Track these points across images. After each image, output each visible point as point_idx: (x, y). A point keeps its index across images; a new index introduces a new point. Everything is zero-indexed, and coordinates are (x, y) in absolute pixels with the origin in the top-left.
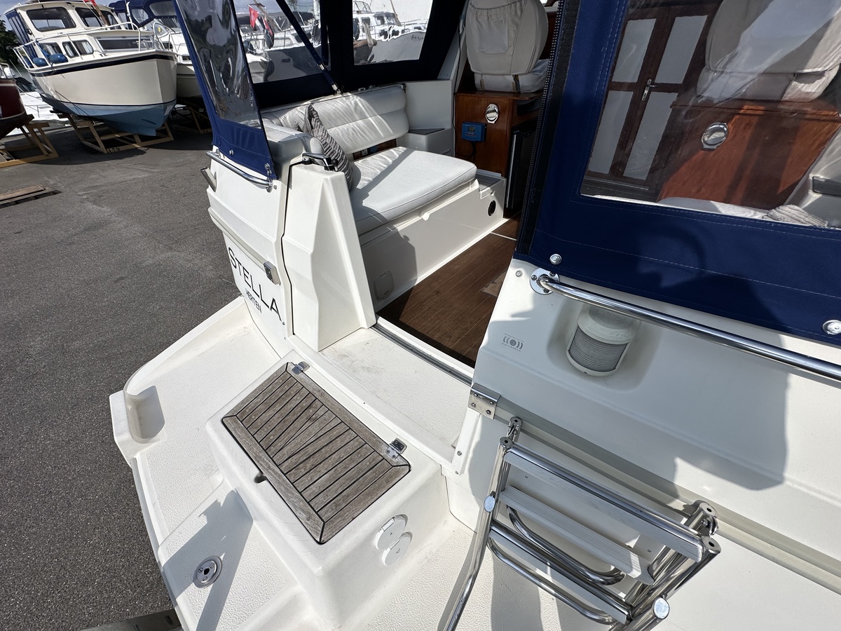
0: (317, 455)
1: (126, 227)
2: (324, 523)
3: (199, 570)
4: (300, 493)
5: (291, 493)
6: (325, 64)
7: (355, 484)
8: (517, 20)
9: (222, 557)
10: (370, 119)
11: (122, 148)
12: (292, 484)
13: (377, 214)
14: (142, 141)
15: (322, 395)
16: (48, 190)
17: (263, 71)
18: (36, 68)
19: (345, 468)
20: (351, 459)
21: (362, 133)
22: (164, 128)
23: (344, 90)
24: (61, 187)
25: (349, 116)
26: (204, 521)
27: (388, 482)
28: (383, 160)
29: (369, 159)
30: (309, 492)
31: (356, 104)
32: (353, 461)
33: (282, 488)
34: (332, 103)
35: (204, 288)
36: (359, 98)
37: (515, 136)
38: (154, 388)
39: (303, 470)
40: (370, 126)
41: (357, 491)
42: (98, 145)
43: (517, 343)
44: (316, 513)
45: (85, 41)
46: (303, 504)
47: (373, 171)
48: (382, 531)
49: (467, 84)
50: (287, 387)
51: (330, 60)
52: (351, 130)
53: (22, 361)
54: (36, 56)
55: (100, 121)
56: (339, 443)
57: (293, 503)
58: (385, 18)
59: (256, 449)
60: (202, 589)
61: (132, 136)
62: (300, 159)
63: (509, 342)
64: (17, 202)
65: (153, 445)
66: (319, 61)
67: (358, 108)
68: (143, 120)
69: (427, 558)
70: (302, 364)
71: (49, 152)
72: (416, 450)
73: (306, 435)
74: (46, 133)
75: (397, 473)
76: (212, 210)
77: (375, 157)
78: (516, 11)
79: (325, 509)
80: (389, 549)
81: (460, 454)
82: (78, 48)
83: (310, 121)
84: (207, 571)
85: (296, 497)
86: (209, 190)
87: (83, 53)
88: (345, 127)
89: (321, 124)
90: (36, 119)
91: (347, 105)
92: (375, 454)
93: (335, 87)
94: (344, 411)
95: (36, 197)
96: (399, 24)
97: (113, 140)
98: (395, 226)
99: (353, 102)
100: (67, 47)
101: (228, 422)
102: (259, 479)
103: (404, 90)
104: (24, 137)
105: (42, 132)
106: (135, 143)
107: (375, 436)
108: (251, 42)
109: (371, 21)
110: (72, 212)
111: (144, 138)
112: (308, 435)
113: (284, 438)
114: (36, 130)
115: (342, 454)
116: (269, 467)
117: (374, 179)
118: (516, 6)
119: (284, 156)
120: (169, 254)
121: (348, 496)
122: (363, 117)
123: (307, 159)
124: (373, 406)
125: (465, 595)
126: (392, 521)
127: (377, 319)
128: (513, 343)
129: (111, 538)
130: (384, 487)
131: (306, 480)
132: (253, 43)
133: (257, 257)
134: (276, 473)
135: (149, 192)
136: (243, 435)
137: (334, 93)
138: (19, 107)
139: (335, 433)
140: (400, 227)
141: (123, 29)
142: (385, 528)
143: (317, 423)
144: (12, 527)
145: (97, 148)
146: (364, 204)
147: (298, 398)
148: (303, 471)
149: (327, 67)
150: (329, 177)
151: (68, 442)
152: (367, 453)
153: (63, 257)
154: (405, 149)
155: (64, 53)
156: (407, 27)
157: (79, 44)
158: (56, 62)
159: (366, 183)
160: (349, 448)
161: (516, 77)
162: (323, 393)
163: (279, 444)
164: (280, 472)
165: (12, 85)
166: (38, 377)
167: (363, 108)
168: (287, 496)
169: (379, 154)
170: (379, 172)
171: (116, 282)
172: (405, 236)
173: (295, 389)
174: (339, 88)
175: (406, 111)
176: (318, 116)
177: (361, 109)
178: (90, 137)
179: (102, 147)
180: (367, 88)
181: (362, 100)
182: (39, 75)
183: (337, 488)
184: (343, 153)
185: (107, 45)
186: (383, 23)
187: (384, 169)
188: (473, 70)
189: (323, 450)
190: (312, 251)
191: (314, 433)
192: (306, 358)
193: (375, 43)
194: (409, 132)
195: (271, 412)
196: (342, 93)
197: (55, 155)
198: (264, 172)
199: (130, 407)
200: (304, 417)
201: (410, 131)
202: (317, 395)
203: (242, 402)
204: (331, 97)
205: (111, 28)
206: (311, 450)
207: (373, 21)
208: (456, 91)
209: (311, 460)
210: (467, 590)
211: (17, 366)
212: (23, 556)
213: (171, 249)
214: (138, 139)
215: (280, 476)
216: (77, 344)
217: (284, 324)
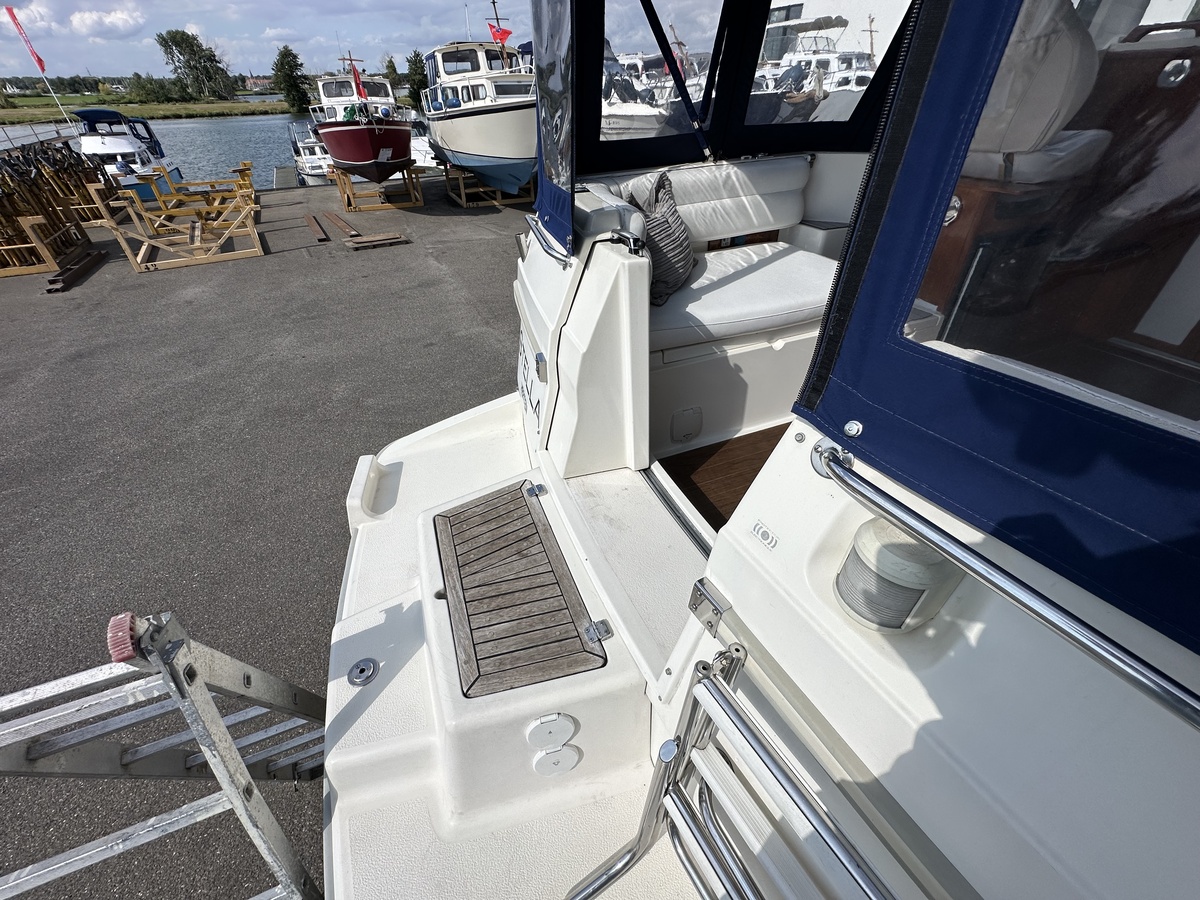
0: (508, 596)
1: (455, 289)
2: (480, 675)
3: (357, 666)
4: (471, 630)
5: (463, 626)
6: (703, 121)
7: (531, 650)
9: (381, 665)
10: (744, 198)
11: (481, 204)
12: (468, 616)
13: (701, 325)
14: (503, 198)
15: (545, 531)
16: (403, 238)
17: (657, 126)
18: (433, 112)
19: (531, 626)
20: (542, 619)
21: (726, 216)
22: (528, 186)
23: (718, 157)
24: (414, 237)
25: (713, 191)
26: (381, 619)
27: (570, 666)
28: (745, 256)
29: (726, 253)
30: (480, 634)
31: (728, 176)
32: (543, 622)
33: (457, 616)
34: (695, 173)
35: (504, 376)
36: (736, 169)
37: (981, 250)
38: (402, 463)
39: (485, 606)
40: (742, 208)
41: (531, 658)
42: (460, 196)
43: (770, 539)
44: (477, 660)
45: (483, 85)
46: (468, 643)
47: (723, 269)
48: (538, 722)
50: (512, 507)
51: (709, 117)
52: (710, 209)
53: (324, 404)
54: (436, 100)
55: (471, 172)
56: (537, 594)
57: (460, 637)
58: (854, 61)
59: (450, 562)
60: (351, 686)
61: (494, 192)
62: (608, 235)
63: (760, 533)
64: (375, 247)
65: (378, 522)
66: (693, 116)
67: (730, 182)
68: (510, 175)
69: (594, 797)
70: (541, 488)
71: (417, 200)
72: (621, 644)
73: (507, 568)
74: (421, 180)
75: (586, 661)
76: (516, 284)
77: (736, 251)
78: (1036, 51)
79: (488, 661)
80: (544, 753)
81: (669, 672)
82: (474, 92)
83: (657, 192)
84: (362, 671)
85: (465, 633)
86: (520, 260)
87: (476, 97)
88: (702, 205)
89: (672, 198)
90: (418, 164)
91: (715, 176)
92: (572, 626)
93: (707, 152)
94: (560, 559)
95: (391, 244)
97: (477, 194)
98: (725, 347)
99: (724, 173)
100: (465, 92)
101: (439, 521)
102: (440, 596)
103: (811, 164)
104: (402, 182)
105: (417, 178)
106: (495, 199)
107: (582, 604)
108: (655, 90)
109: (831, 64)
110: (414, 264)
111: (505, 196)
112: (510, 570)
113: (483, 563)
114: (414, 176)
115: (535, 608)
116: (455, 587)
117: (719, 280)
118: (1037, 44)
119: (592, 229)
120: (484, 329)
121: (519, 659)
122: (733, 194)
123: (616, 236)
124: (595, 566)
125: (613, 871)
126: (555, 717)
127: (651, 462)
128: (765, 535)
129: (326, 610)
130: (563, 670)
131: (483, 620)
132: (656, 92)
133: (535, 344)
134: (458, 597)
135: (490, 256)
136: (446, 541)
137: (704, 159)
138: (406, 150)
139: (538, 581)
140: (733, 351)
141: (523, 73)
142: (544, 720)
143: (524, 561)
144: (262, 559)
145: (459, 201)
146: (688, 310)
147: (519, 524)
148: (485, 609)
149: (704, 125)
150: (627, 262)
151: (329, 498)
152: (562, 620)
153: (390, 309)
154: (786, 245)
155: (460, 97)
157: (475, 88)
158: (449, 107)
159: (708, 282)
160: (545, 606)
161: (1009, 158)
162: (548, 528)
163: (476, 567)
164: (462, 598)
165: (408, 128)
166: (331, 423)
167: (737, 184)
168: (457, 627)
169: (745, 248)
170: (732, 271)
171: (425, 347)
172: (736, 365)
173: (520, 512)
174: (713, 153)
175: (805, 193)
176: (671, 187)
177: (734, 184)
178: (456, 189)
179: (463, 201)
180: (754, 157)
181: (739, 172)
182: (433, 120)
183: (510, 644)
184: (686, 238)
185: (501, 90)
186: (849, 66)
187: (740, 268)
189: (517, 594)
190: (585, 350)
191: (517, 570)
192: (548, 483)
193: (826, 95)
194: (801, 223)
195: (484, 529)
196: (715, 160)
197: (421, 203)
198: (563, 243)
199: (372, 475)
200: (514, 549)
201: (803, 222)
202: (540, 528)
203: (461, 506)
204: (700, 164)
205: (511, 72)
206: (504, 587)
207: (834, 65)
209: (500, 599)
210: (620, 866)
211: (319, 407)
212: (260, 591)
213: (487, 323)
214: (499, 195)
215: (460, 602)
216: (370, 401)
217: (538, 433)
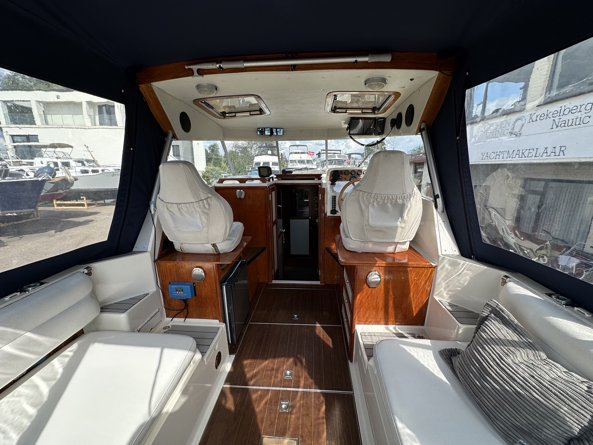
8: (206, 211)
37: (224, 286)
49: (167, 249)
58: (85, 162)
78: (204, 205)
96: (99, 166)
109: (71, 164)
118: (203, 203)
156: (106, 168)
161: (214, 245)
186: (83, 165)
188: (171, 240)
193: (76, 179)
207: (74, 164)
208: (156, 258)
